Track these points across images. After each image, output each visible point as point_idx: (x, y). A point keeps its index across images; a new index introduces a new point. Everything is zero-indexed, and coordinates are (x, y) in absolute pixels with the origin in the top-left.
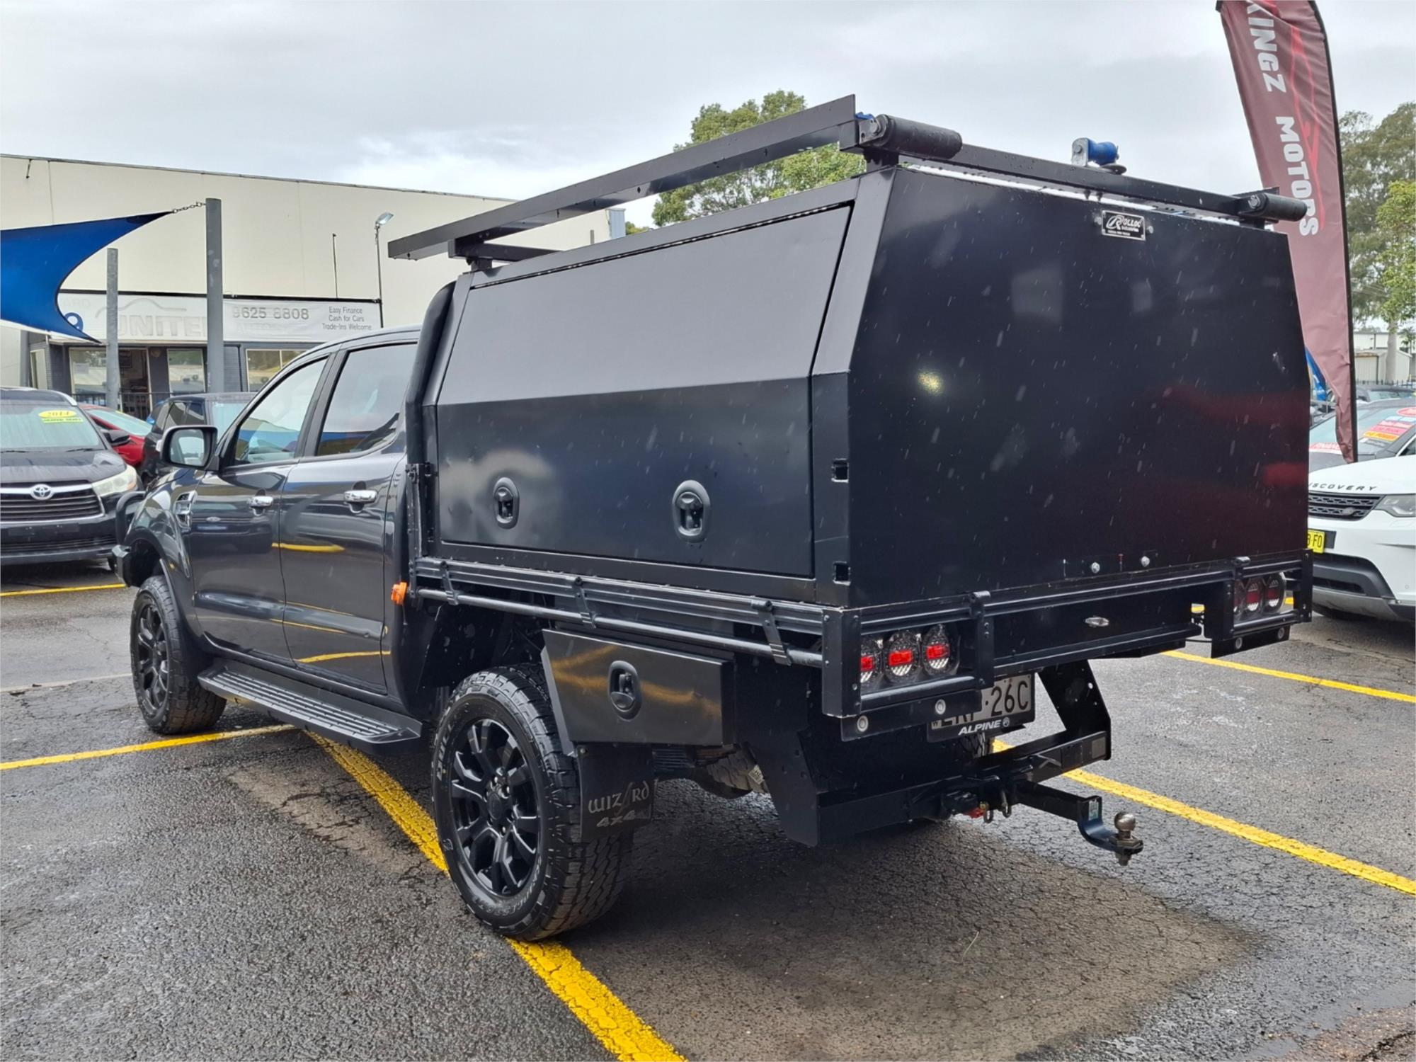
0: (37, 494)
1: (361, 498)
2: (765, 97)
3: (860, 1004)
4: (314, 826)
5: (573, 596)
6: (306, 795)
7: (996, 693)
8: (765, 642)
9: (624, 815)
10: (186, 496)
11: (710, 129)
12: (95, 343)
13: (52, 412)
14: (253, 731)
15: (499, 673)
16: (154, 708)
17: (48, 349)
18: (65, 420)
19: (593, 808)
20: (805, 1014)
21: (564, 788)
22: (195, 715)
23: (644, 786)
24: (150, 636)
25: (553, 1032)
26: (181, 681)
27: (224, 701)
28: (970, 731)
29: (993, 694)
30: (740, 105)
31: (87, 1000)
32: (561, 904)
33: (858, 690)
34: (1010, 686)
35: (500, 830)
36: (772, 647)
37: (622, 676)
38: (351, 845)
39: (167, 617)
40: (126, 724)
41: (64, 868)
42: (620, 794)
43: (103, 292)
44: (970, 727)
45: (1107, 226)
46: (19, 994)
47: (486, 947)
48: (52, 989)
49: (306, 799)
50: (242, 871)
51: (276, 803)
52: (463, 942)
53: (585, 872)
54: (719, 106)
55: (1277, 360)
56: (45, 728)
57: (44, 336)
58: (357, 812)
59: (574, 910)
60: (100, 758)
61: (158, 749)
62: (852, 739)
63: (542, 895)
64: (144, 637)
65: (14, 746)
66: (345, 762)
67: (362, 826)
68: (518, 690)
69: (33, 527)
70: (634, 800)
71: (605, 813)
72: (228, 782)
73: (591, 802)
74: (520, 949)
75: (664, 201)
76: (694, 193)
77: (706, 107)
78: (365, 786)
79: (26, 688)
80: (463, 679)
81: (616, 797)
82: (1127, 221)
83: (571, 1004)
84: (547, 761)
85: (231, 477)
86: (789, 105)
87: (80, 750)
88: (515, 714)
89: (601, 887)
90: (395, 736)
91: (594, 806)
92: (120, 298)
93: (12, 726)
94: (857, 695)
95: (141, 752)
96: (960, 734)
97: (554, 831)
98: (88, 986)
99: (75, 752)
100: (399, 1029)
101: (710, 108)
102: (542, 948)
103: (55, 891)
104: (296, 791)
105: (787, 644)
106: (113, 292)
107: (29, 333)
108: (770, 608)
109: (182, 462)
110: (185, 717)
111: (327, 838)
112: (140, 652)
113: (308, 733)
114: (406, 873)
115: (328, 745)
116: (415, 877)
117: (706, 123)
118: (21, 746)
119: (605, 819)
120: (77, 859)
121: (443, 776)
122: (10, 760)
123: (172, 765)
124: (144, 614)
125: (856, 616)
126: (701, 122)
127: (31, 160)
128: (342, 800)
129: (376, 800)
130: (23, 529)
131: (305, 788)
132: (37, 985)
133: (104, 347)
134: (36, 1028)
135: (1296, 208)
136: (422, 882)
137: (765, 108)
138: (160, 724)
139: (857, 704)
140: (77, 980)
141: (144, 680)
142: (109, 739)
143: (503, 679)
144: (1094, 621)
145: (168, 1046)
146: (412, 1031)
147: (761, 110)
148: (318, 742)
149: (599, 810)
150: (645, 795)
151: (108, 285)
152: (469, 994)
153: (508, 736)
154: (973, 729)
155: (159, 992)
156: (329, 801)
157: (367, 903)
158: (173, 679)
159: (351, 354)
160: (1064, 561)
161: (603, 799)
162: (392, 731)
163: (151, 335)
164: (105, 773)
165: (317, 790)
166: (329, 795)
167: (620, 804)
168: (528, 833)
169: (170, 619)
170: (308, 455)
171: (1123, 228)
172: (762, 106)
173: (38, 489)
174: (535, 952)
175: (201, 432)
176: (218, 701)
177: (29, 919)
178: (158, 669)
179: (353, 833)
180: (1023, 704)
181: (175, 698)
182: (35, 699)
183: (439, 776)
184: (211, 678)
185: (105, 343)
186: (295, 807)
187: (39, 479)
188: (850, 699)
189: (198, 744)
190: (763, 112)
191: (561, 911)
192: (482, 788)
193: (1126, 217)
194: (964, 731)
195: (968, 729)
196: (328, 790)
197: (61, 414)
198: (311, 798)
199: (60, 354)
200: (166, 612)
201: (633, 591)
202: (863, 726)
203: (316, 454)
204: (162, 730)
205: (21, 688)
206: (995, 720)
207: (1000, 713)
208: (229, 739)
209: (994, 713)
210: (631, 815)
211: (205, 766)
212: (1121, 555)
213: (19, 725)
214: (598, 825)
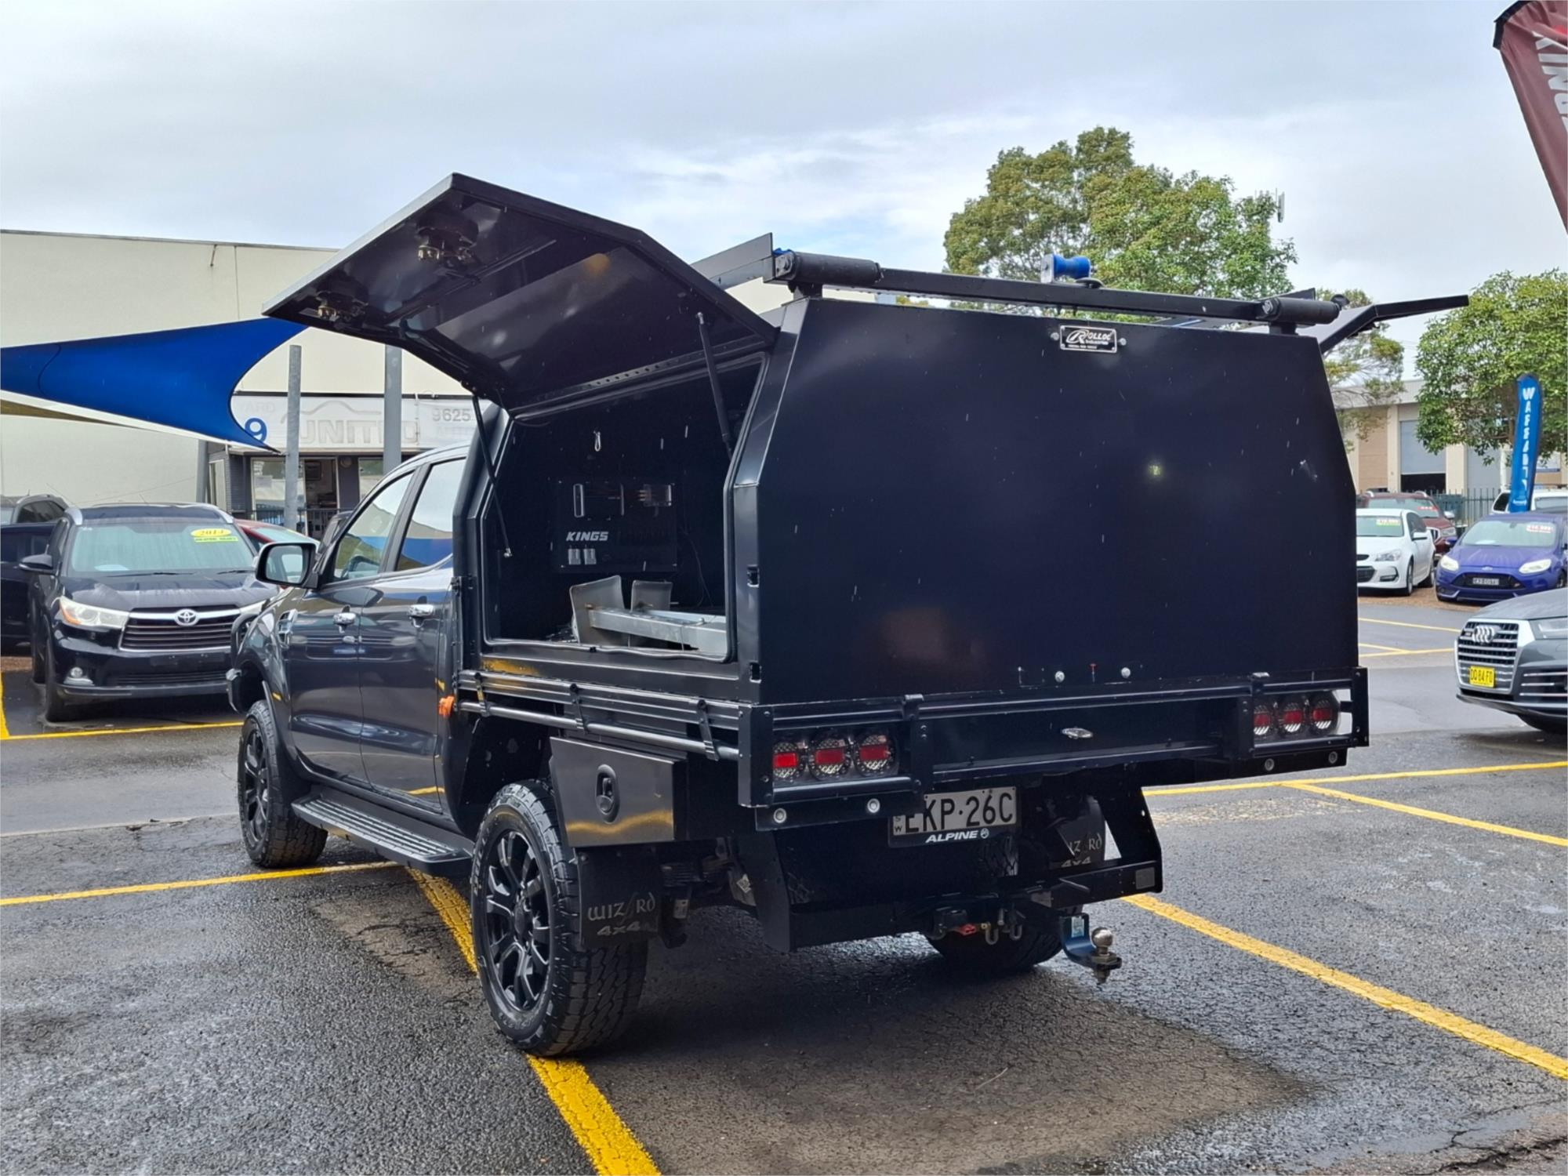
0: (181, 620)
1: (423, 612)
2: (1080, 136)
3: (846, 1123)
4: (382, 953)
5: (570, 703)
6: (384, 926)
7: (973, 804)
8: (700, 739)
9: (627, 926)
10: (287, 614)
11: (1009, 178)
12: (274, 453)
13: (205, 530)
14: (354, 867)
15: (523, 785)
16: (256, 840)
17: (228, 458)
18: (218, 539)
19: (593, 916)
20: (787, 1127)
21: (569, 896)
22: (294, 847)
23: (650, 898)
24: (255, 765)
25: (535, 1129)
26: (279, 810)
27: (325, 834)
28: (940, 840)
29: (968, 803)
30: (1049, 148)
31: (120, 1085)
32: (568, 1014)
33: (770, 783)
34: (990, 798)
35: (523, 944)
36: (706, 744)
37: (605, 780)
38: (411, 971)
39: (268, 743)
40: (231, 858)
41: (130, 981)
42: (622, 904)
43: (284, 394)
44: (940, 836)
45: (1067, 341)
46: (61, 1079)
47: (504, 1058)
48: (91, 1077)
49: (383, 929)
50: (297, 990)
51: (353, 932)
52: (484, 1056)
53: (592, 982)
54: (1022, 149)
55: (1307, 468)
56: (150, 860)
57: (224, 445)
58: (429, 942)
59: (583, 1021)
60: (194, 888)
61: (254, 881)
62: (768, 829)
63: (550, 1006)
64: (249, 765)
65: (115, 875)
66: (435, 897)
67: (429, 955)
68: (536, 801)
69: (176, 656)
70: (638, 911)
71: (606, 922)
72: (312, 912)
73: (590, 909)
74: (535, 1063)
75: (951, 266)
76: (991, 257)
77: (1006, 152)
78: (446, 920)
79: (144, 823)
80: (495, 794)
81: (618, 907)
82: (1094, 335)
83: (563, 1109)
84: (556, 870)
85: (329, 595)
86: (1109, 144)
87: (178, 879)
88: (532, 824)
89: (611, 1001)
90: (450, 856)
91: (595, 915)
92: (303, 400)
93: (118, 858)
94: (769, 787)
95: (236, 883)
96: (928, 841)
97: (560, 940)
98: (124, 1075)
99: (172, 881)
100: (394, 1120)
101: (1010, 154)
102: (558, 1064)
103: (118, 999)
104: (375, 921)
105: (717, 740)
106: (295, 394)
107: (207, 443)
108: (703, 707)
109: (284, 580)
110: (285, 849)
111: (390, 965)
112: (247, 782)
113: (409, 871)
114: (455, 997)
115: (424, 881)
116: (461, 1001)
117: (1004, 171)
118: (121, 875)
119: (608, 928)
120: (145, 974)
121: (479, 890)
122: (108, 887)
123: (262, 896)
124: (252, 740)
125: (767, 713)
126: (999, 169)
127: (216, 245)
128: (419, 930)
129: (452, 933)
130: (166, 658)
131: (386, 920)
132: (78, 1073)
133: (284, 456)
134: (68, 1105)
135: (1321, 310)
136: (467, 1005)
137: (1079, 150)
138: (260, 857)
139: (769, 795)
140: (116, 1071)
141: (249, 811)
142: (209, 871)
143: (526, 790)
144: (1071, 733)
145: (181, 1124)
146: (405, 1122)
147: (1074, 152)
148: (415, 879)
149: (599, 918)
150: (651, 907)
151: (289, 387)
152: (470, 1097)
153: (527, 847)
154: (943, 837)
155: (186, 1082)
156: (405, 933)
157: (406, 1020)
158: (272, 807)
159: (435, 467)
160: (1020, 669)
161: (603, 908)
162: (448, 851)
163: (342, 442)
164: (195, 901)
165: (397, 922)
166: (407, 926)
167: (622, 914)
168: (542, 944)
169: (271, 744)
170: (389, 571)
171: (1087, 342)
172: (1076, 147)
173: (183, 614)
174: (550, 1066)
175: (299, 549)
176: (320, 834)
177: (86, 1021)
178: (261, 799)
179: (417, 961)
180: (1006, 816)
181: (273, 828)
182: (150, 833)
183: (476, 892)
184: (303, 805)
185: (283, 452)
186: (369, 937)
187: (184, 605)
188: (760, 790)
189: (295, 877)
190: (1078, 154)
191: (569, 1022)
192: (510, 902)
193: (1091, 331)
194: (932, 839)
195: (937, 838)
196: (408, 923)
197: (215, 532)
198: (388, 929)
199: (241, 465)
200: (268, 736)
201: (613, 695)
202: (780, 818)
203: (396, 569)
204: (263, 863)
205: (138, 823)
206: (970, 830)
207: (978, 823)
208: (328, 874)
209: (969, 823)
210: (635, 927)
211: (295, 897)
212: (1093, 665)
213: (125, 856)
214: (599, 933)
